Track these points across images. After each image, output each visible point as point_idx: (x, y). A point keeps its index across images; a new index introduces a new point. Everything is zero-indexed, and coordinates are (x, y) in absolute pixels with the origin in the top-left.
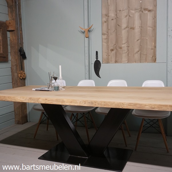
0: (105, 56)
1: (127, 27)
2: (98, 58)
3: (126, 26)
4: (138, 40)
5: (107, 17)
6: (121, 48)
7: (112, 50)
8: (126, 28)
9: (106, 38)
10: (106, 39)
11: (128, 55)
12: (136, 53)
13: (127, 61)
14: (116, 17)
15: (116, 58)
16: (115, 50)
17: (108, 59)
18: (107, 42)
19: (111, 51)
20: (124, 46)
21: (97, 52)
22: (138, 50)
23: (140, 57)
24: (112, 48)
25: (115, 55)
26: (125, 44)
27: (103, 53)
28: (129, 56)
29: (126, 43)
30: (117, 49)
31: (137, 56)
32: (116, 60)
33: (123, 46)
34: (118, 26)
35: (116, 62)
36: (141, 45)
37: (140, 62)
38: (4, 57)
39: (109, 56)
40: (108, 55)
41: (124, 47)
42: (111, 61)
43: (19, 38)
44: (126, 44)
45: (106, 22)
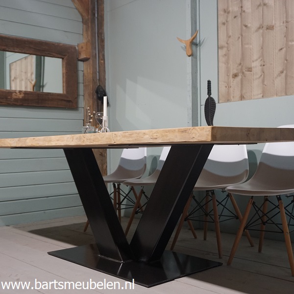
0: (223, 89)
1: (261, 27)
2: (211, 94)
3: (258, 26)
4: (281, 49)
5: (226, 14)
6: (250, 70)
7: (235, 76)
8: (259, 28)
9: (224, 53)
10: (225, 55)
11: (263, 81)
12: (278, 76)
13: (262, 95)
14: (242, 10)
15: (241, 90)
16: (240, 74)
17: (228, 93)
18: (227, 62)
19: (233, 77)
20: (256, 65)
21: (209, 82)
22: (280, 69)
23: (286, 85)
24: (235, 72)
25: (240, 84)
26: (257, 60)
27: (220, 83)
28: (265, 83)
29: (259, 58)
30: (243, 73)
31: (279, 82)
32: (241, 95)
33: (254, 65)
34: (244, 28)
35: (242, 98)
36: (288, 59)
37: (286, 94)
38: (69, 101)
39: (230, 87)
40: (228, 87)
41: (256, 67)
42: (233, 97)
43: (98, 70)
44: (259, 60)
45: (224, 24)
